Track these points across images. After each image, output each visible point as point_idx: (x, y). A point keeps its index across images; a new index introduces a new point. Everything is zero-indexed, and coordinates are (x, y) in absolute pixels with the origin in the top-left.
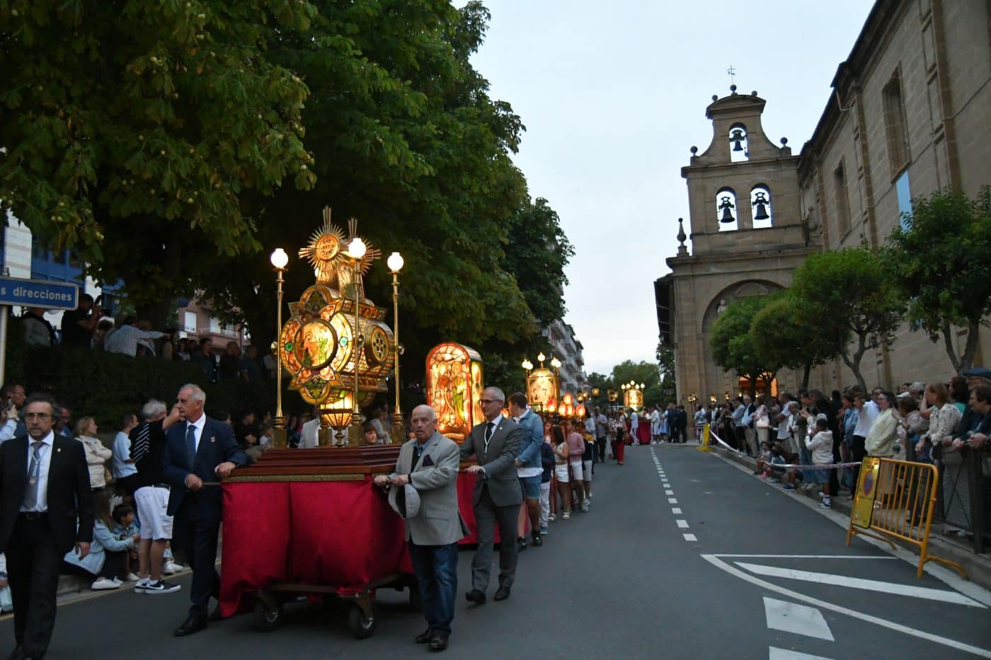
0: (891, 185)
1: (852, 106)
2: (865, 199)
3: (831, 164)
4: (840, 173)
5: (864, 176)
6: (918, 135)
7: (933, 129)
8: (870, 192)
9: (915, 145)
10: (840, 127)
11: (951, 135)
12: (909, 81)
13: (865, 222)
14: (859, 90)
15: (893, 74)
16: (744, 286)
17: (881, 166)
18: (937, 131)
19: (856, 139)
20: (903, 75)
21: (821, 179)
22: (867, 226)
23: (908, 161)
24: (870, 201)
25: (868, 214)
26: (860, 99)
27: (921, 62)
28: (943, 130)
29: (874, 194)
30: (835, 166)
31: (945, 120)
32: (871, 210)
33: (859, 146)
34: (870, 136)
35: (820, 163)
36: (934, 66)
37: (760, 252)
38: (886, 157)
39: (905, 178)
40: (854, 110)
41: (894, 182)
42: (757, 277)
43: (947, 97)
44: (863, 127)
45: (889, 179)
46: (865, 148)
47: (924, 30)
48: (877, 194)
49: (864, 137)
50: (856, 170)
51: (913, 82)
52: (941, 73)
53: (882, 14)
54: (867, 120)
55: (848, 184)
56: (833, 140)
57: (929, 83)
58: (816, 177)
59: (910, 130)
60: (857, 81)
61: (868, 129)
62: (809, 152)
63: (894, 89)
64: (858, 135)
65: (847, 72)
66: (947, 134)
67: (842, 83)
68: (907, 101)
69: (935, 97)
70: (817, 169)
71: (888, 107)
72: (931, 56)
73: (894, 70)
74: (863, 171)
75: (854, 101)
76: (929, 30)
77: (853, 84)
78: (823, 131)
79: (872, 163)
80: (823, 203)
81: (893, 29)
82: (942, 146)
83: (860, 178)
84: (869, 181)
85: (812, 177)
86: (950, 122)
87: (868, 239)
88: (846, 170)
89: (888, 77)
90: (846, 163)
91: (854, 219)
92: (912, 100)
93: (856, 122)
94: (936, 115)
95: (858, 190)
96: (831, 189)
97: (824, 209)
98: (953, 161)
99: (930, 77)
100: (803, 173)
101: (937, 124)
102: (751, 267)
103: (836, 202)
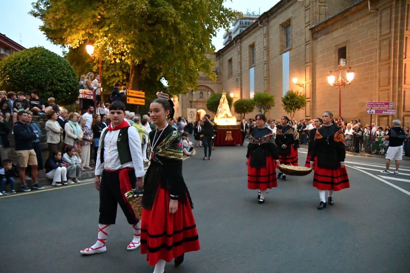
0: (248, 69)
2: (239, 71)
3: (227, 57)
4: (230, 61)
5: (240, 65)
6: (259, 60)
7: (263, 61)
8: (241, 68)
9: (257, 62)
10: (232, 49)
11: (268, 64)
13: (239, 76)
14: (241, 42)
16: (200, 87)
17: (245, 63)
18: (265, 61)
19: (238, 54)
20: (256, 45)
21: (222, 60)
22: (239, 78)
23: (254, 65)
24: (241, 71)
25: (240, 74)
27: (262, 43)
28: (267, 62)
29: (242, 70)
30: (229, 58)
32: (241, 73)
33: (239, 56)
34: (243, 55)
35: (223, 56)
36: (266, 47)
37: (205, 78)
38: (248, 62)
39: (253, 68)
40: (239, 47)
41: (249, 69)
42: (204, 84)
43: (268, 55)
44: (241, 52)
45: (248, 67)
46: (241, 57)
47: (264, 38)
48: (243, 69)
49: (241, 55)
50: (237, 62)
51: (258, 47)
52: (267, 49)
53: (252, 28)
54: (242, 50)
55: (233, 64)
56: (229, 51)
57: (264, 50)
58: (221, 59)
59: (256, 58)
60: (240, 40)
61: (242, 53)
62: (220, 52)
63: (252, 46)
65: (239, 37)
66: (267, 63)
67: (236, 39)
68: (256, 51)
69: (265, 54)
70: (222, 57)
71: (249, 50)
72: (265, 44)
73: (253, 42)
74: (240, 63)
75: (239, 45)
76: (265, 38)
77: (239, 40)
78: (226, 48)
79: (242, 62)
80: (223, 66)
81: (254, 32)
82: (266, 65)
84: (241, 65)
85: (219, 58)
86: (268, 61)
87: (239, 80)
88: (233, 61)
89: (251, 43)
90: (233, 59)
91: (234, 74)
92: (258, 51)
93: (239, 50)
94: (265, 58)
95: (237, 67)
96: (226, 64)
97: (223, 69)
98: (268, 70)
99: (264, 49)
100: (217, 57)
101: (265, 60)
102: (202, 82)
103: (228, 68)
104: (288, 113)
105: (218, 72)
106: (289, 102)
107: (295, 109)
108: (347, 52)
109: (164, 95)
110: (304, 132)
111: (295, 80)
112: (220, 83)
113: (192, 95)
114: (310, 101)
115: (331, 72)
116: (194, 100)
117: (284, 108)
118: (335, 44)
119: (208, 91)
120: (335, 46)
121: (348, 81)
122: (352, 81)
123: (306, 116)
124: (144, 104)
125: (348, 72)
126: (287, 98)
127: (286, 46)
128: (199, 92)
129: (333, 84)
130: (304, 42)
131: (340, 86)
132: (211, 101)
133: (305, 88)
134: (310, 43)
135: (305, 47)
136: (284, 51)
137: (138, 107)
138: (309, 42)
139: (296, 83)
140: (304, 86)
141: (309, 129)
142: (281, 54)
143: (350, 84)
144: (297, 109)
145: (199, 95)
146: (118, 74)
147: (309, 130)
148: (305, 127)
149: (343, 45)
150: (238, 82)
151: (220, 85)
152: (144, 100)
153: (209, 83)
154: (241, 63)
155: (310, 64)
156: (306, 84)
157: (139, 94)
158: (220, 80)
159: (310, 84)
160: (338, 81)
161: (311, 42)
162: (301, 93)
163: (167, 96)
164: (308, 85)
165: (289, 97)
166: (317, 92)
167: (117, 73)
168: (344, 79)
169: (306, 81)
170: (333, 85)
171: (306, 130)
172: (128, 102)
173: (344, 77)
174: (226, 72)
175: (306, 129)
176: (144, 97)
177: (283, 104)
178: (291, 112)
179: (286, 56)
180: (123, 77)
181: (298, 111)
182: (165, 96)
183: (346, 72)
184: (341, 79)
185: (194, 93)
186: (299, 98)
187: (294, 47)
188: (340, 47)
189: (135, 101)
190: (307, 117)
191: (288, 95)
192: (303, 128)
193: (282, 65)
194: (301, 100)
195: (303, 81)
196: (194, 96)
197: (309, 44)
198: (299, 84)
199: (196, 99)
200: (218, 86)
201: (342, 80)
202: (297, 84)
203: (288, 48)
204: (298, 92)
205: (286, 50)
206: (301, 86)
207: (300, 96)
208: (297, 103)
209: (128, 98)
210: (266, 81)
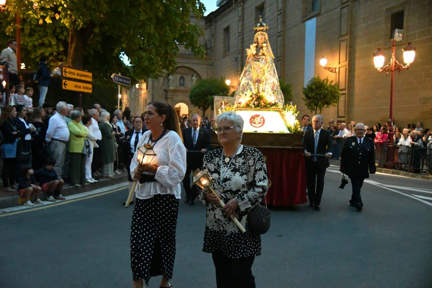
1: (240, 6)
2: (240, 45)
3: (222, 24)
4: (227, 30)
5: (241, 36)
7: (277, 31)
8: (243, 43)
10: (230, 12)
11: (284, 36)
12: (268, 9)
14: (243, 2)
15: (262, 4)
16: (181, 68)
19: (239, 20)
20: (266, 6)
21: (215, 28)
22: (239, 56)
24: (243, 46)
25: (241, 51)
26: (243, 6)
27: (275, 5)
28: (282, 33)
30: (225, 26)
31: (283, 30)
33: (240, 24)
34: (246, 22)
35: (216, 22)
36: (281, 10)
37: (189, 55)
40: (240, 9)
42: (186, 65)
43: (284, 22)
44: (243, 18)
46: (243, 25)
48: (246, 44)
49: (243, 21)
50: (237, 32)
51: (269, 11)
52: (283, 13)
54: (245, 15)
55: (231, 36)
56: (225, 15)
58: (214, 26)
61: (245, 18)
62: (211, 16)
63: (261, 9)
64: (241, 19)
68: (266, 16)
69: (279, 21)
70: (214, 24)
71: (256, 14)
72: (280, 6)
73: (262, 2)
74: (241, 34)
75: (241, 6)
78: (220, 10)
79: (245, 32)
80: (215, 38)
82: (280, 38)
83: (239, 36)
84: (243, 39)
85: (210, 26)
86: (284, 31)
87: (239, 60)
88: (231, 31)
89: (259, 3)
90: (231, 27)
91: (232, 50)
92: (269, 16)
93: (240, 14)
94: (279, 27)
95: (237, 40)
96: (221, 35)
97: (215, 42)
98: (283, 46)
99: (278, 13)
100: (206, 24)
101: (279, 30)
102: (184, 61)
103: (223, 41)
104: (312, 112)
105: (208, 47)
106: (314, 94)
107: (322, 105)
108: (405, 19)
109: (123, 78)
110: (335, 141)
111: (323, 62)
112: (211, 63)
113: (169, 80)
114: (345, 94)
115: (379, 50)
116: (171, 88)
117: (306, 104)
118: (387, 7)
119: (193, 76)
120: (387, 10)
121: (405, 65)
122: (411, 64)
123: (338, 117)
124: (90, 91)
125: (406, 49)
126: (310, 89)
127: (311, 10)
128: (179, 76)
129: (381, 68)
130: (340, 3)
131: (392, 71)
132: (197, 90)
133: (338, 73)
134: (348, 6)
135: (341, 11)
136: (308, 17)
137: (81, 95)
138: (346, 4)
139: (324, 66)
140: (337, 70)
141: (343, 136)
142: (304, 22)
143: (408, 68)
144: (326, 106)
145: (178, 81)
146: (50, 42)
147: (342, 138)
148: (337, 133)
149: (400, 9)
150: (238, 63)
151: (209, 67)
152: (90, 86)
153: (194, 63)
154: (243, 34)
155: (347, 37)
156: (339, 68)
157: (82, 75)
158: (211, 59)
159: (346, 68)
160: (389, 64)
161: (349, 3)
162: (332, 82)
163: (128, 80)
164: (343, 70)
165: (314, 87)
166: (356, 80)
167: (48, 40)
168: (398, 61)
169: (339, 63)
170: (381, 70)
171: (338, 138)
172: (64, 87)
173: (399, 57)
174: (220, 47)
175: (338, 136)
176: (90, 80)
177: (305, 98)
178: (316, 111)
179: (311, 25)
180: (58, 48)
181: (327, 108)
182: (124, 81)
183: (403, 50)
184: (394, 60)
185: (170, 77)
186: (329, 89)
187: (323, 11)
188: (395, 11)
189: (76, 86)
190: (341, 117)
191: (312, 85)
192: (334, 135)
193: (304, 39)
194: (331, 91)
195: (335, 64)
196: (170, 82)
197: (346, 6)
198: (330, 68)
199: (173, 86)
200: (207, 68)
201: (395, 62)
202: (326, 68)
203: (316, 12)
204: (327, 80)
205: (311, 15)
206: (331, 70)
207: (330, 85)
208: (325, 97)
209: (64, 81)
210: (280, 62)
